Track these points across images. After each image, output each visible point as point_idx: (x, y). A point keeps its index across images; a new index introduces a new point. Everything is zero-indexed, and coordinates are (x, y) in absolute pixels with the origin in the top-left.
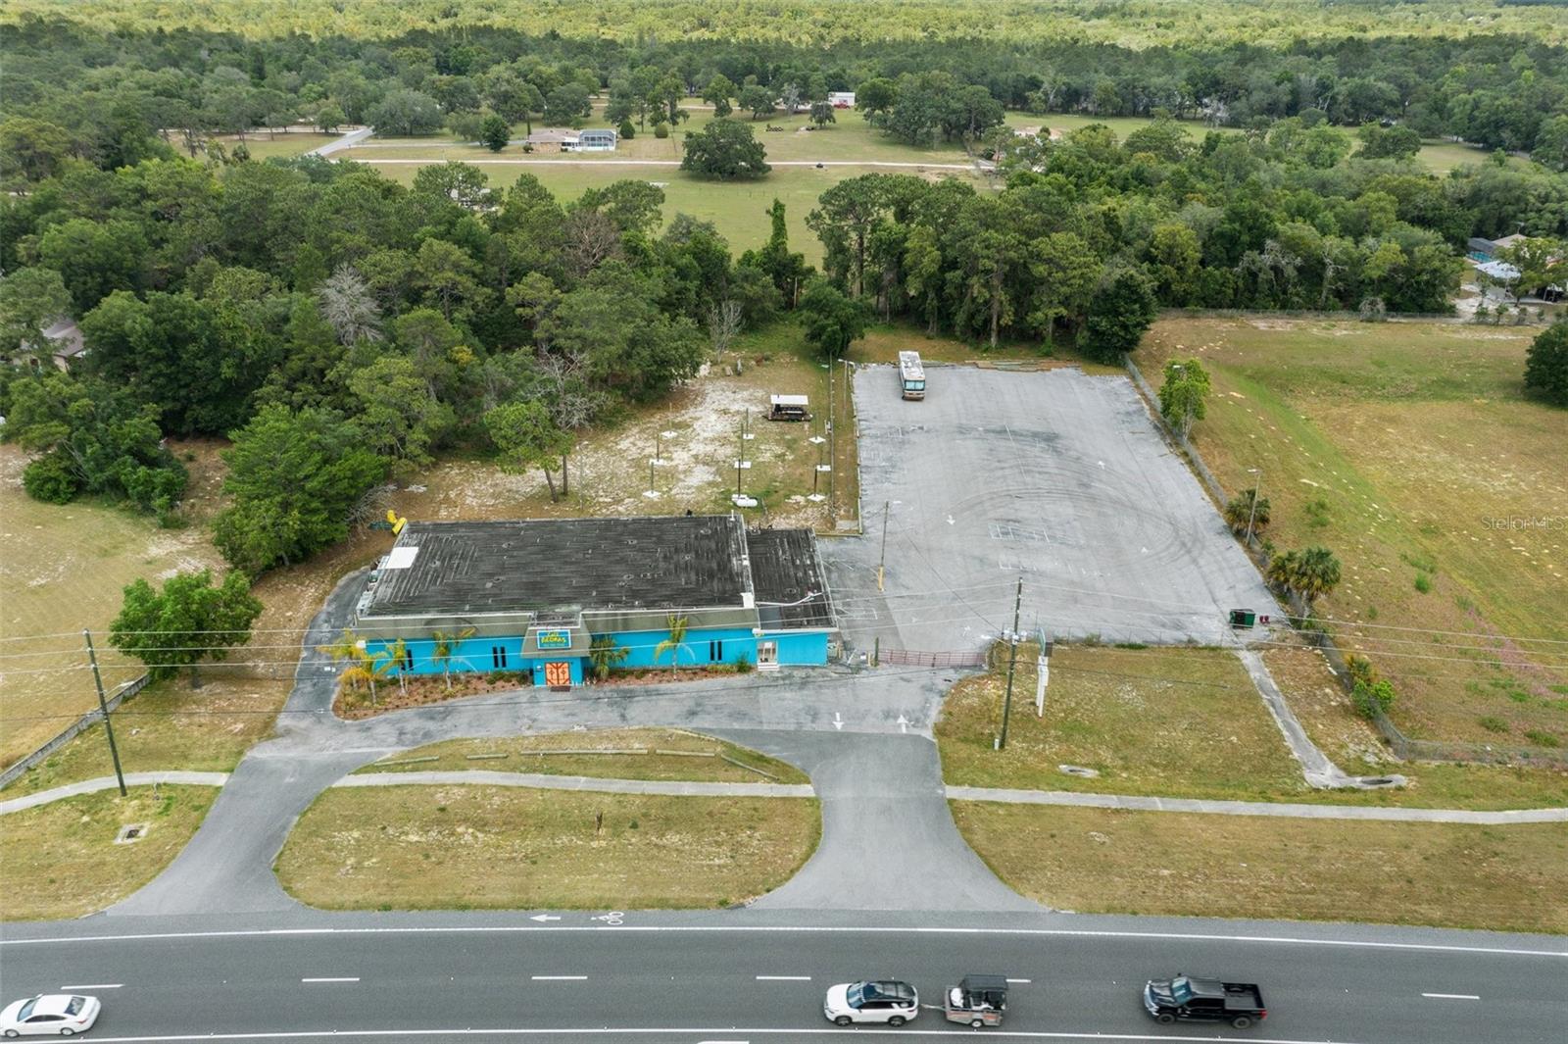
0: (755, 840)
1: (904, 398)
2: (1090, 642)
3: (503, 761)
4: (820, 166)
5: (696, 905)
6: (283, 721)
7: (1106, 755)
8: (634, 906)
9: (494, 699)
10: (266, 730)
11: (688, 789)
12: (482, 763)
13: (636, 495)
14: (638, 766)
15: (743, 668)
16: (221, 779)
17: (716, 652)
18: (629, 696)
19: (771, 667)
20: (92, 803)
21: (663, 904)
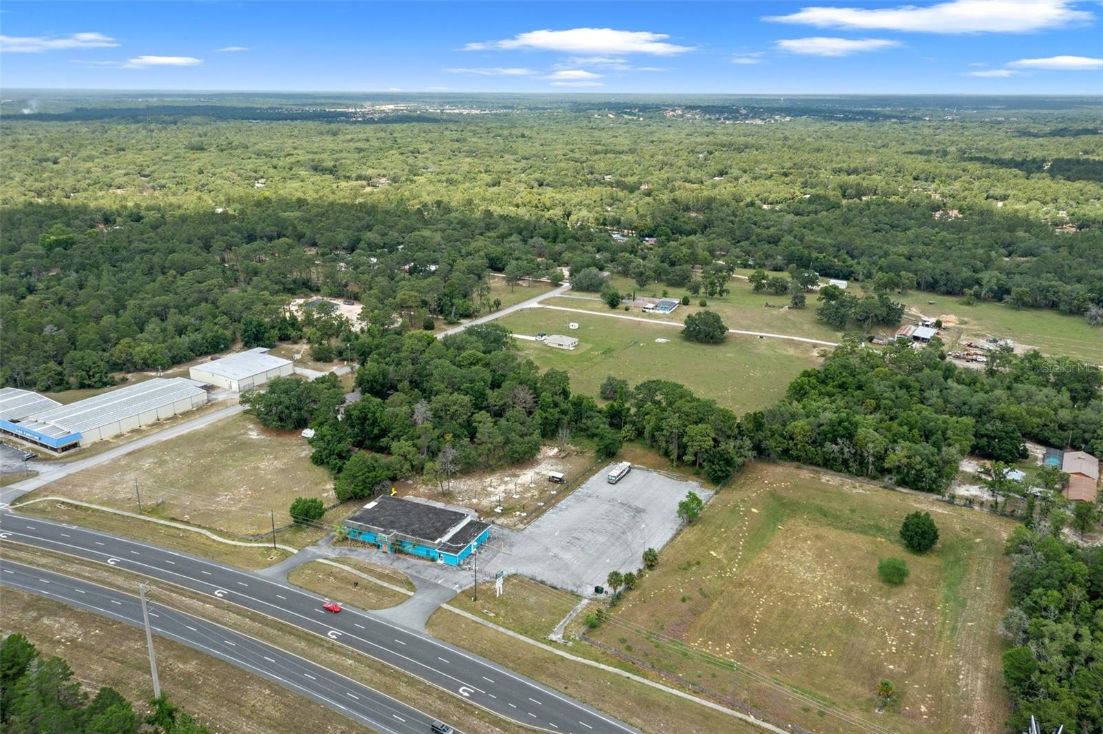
0: (386, 599)
1: (609, 483)
2: (542, 582)
3: (355, 567)
4: (761, 337)
5: (358, 607)
6: (320, 542)
7: (502, 612)
8: (347, 603)
9: (366, 551)
10: (314, 543)
11: (386, 585)
12: (349, 565)
13: (470, 499)
14: (381, 576)
15: (433, 560)
16: (296, 552)
17: (428, 555)
18: (398, 559)
19: (440, 562)
20: (268, 549)
21: (352, 605)
